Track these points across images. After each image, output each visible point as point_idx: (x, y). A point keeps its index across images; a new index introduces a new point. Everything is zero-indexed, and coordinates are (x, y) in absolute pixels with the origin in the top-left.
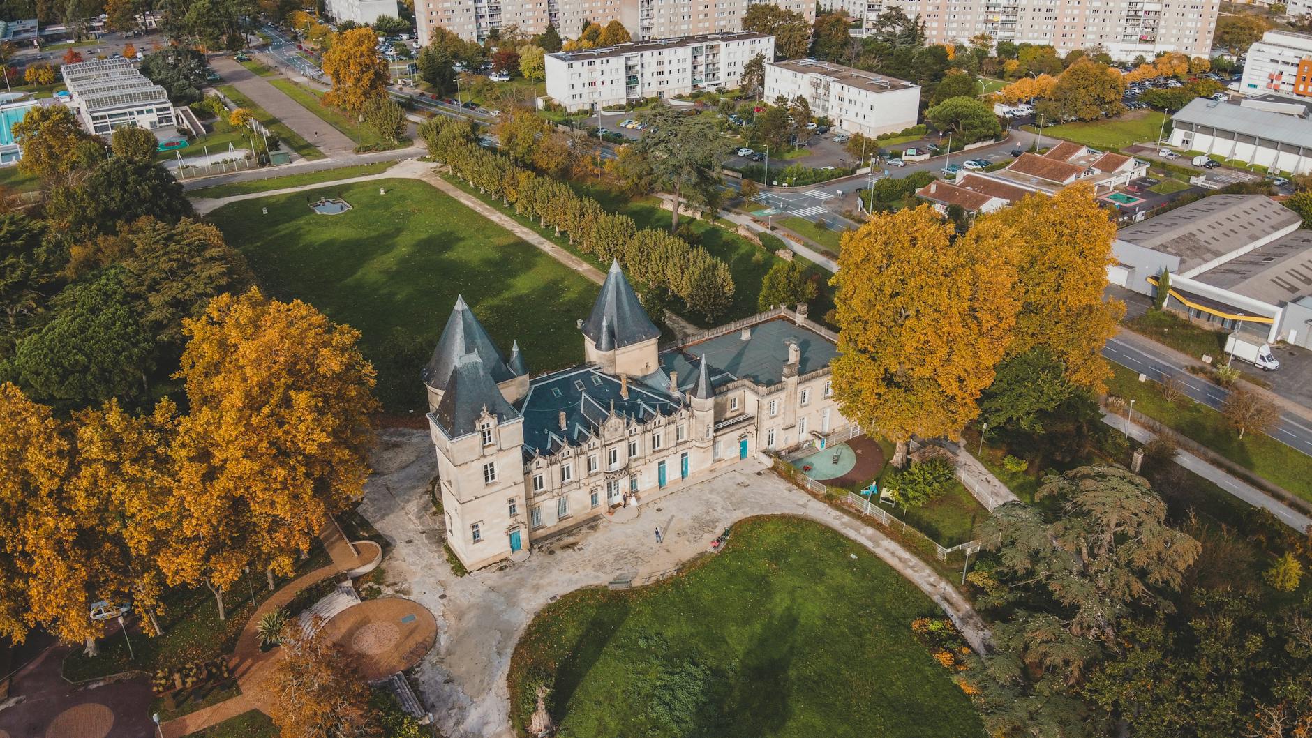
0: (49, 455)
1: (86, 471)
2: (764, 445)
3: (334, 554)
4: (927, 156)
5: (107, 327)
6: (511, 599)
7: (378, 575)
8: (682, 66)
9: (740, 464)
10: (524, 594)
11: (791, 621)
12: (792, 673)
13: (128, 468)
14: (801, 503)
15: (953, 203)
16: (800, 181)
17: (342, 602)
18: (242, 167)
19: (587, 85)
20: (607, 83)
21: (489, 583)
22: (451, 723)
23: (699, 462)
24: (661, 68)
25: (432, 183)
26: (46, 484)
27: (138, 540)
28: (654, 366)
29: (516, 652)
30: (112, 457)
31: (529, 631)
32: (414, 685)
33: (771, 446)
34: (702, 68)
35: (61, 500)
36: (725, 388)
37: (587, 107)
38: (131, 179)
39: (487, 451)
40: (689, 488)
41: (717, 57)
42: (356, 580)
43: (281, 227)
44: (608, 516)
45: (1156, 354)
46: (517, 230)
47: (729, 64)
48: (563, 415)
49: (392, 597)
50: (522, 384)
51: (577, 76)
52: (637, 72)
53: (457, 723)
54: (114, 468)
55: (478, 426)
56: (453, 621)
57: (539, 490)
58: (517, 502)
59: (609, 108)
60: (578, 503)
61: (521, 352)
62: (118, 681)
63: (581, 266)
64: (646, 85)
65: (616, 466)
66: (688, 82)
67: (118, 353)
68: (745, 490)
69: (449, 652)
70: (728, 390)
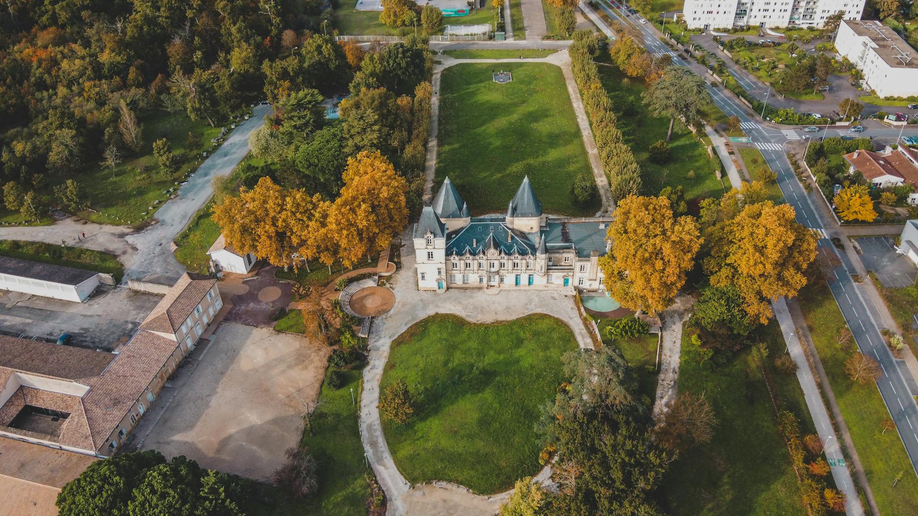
0: (274, 204)
1: (284, 212)
2: (576, 283)
3: (380, 264)
4: (905, 123)
5: (329, 150)
6: (425, 307)
7: (389, 278)
8: (784, 7)
9: (562, 288)
10: (431, 307)
11: (518, 361)
12: (498, 379)
13: (298, 215)
14: (571, 316)
15: (860, 170)
16: (786, 122)
17: (370, 283)
18: (479, 39)
19: (706, 12)
20: (721, 12)
21: (423, 297)
22: (373, 340)
23: (539, 281)
24: (767, 7)
25: (564, 71)
26: (272, 214)
27: (295, 241)
28: (536, 229)
29: (411, 327)
30: (294, 210)
31: (421, 321)
32: (372, 323)
33: (581, 285)
34: (801, 10)
35: (274, 221)
36: (562, 251)
37: (702, 27)
38: (400, 56)
39: (428, 247)
40: (529, 291)
41: (817, 4)
42: (380, 277)
43: (472, 86)
44: (485, 289)
45: (875, 313)
46: (580, 116)
47: (824, 11)
48: (475, 240)
49: (388, 288)
50: (465, 221)
51: (700, 6)
52: (747, 8)
53: (375, 341)
54: (294, 213)
55: (426, 237)
56: (400, 306)
57: (455, 268)
58: (442, 270)
59: (718, 30)
60: (473, 279)
61: (467, 208)
62: (289, 283)
63: (592, 150)
64: (753, 17)
65: (493, 270)
66: (787, 19)
67: (330, 162)
68: (552, 301)
69: (390, 317)
70: (564, 252)
